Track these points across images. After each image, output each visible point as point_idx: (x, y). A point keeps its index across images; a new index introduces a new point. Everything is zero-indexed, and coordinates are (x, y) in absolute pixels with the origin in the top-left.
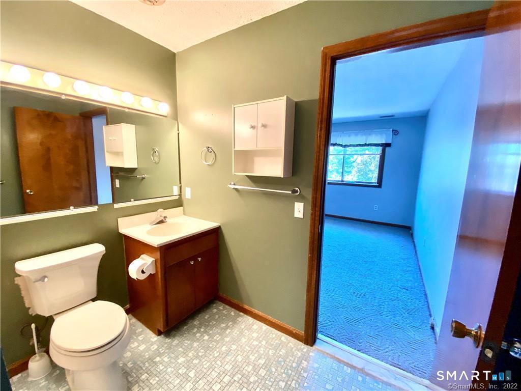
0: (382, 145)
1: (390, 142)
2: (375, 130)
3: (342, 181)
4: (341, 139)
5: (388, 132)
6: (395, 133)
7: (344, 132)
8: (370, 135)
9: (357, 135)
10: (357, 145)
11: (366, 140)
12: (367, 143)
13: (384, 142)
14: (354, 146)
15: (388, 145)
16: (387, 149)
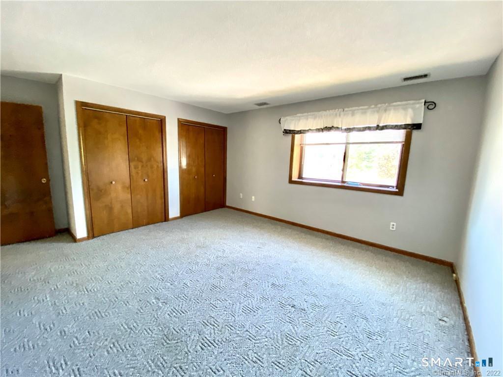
0: (406, 127)
1: (420, 121)
2: (395, 104)
3: (343, 182)
4: (340, 120)
5: (417, 106)
6: (430, 105)
7: (346, 109)
8: (386, 110)
9: (364, 112)
10: (365, 129)
11: (379, 120)
12: (381, 125)
13: (409, 122)
14: (360, 130)
15: (418, 126)
16: (415, 134)
